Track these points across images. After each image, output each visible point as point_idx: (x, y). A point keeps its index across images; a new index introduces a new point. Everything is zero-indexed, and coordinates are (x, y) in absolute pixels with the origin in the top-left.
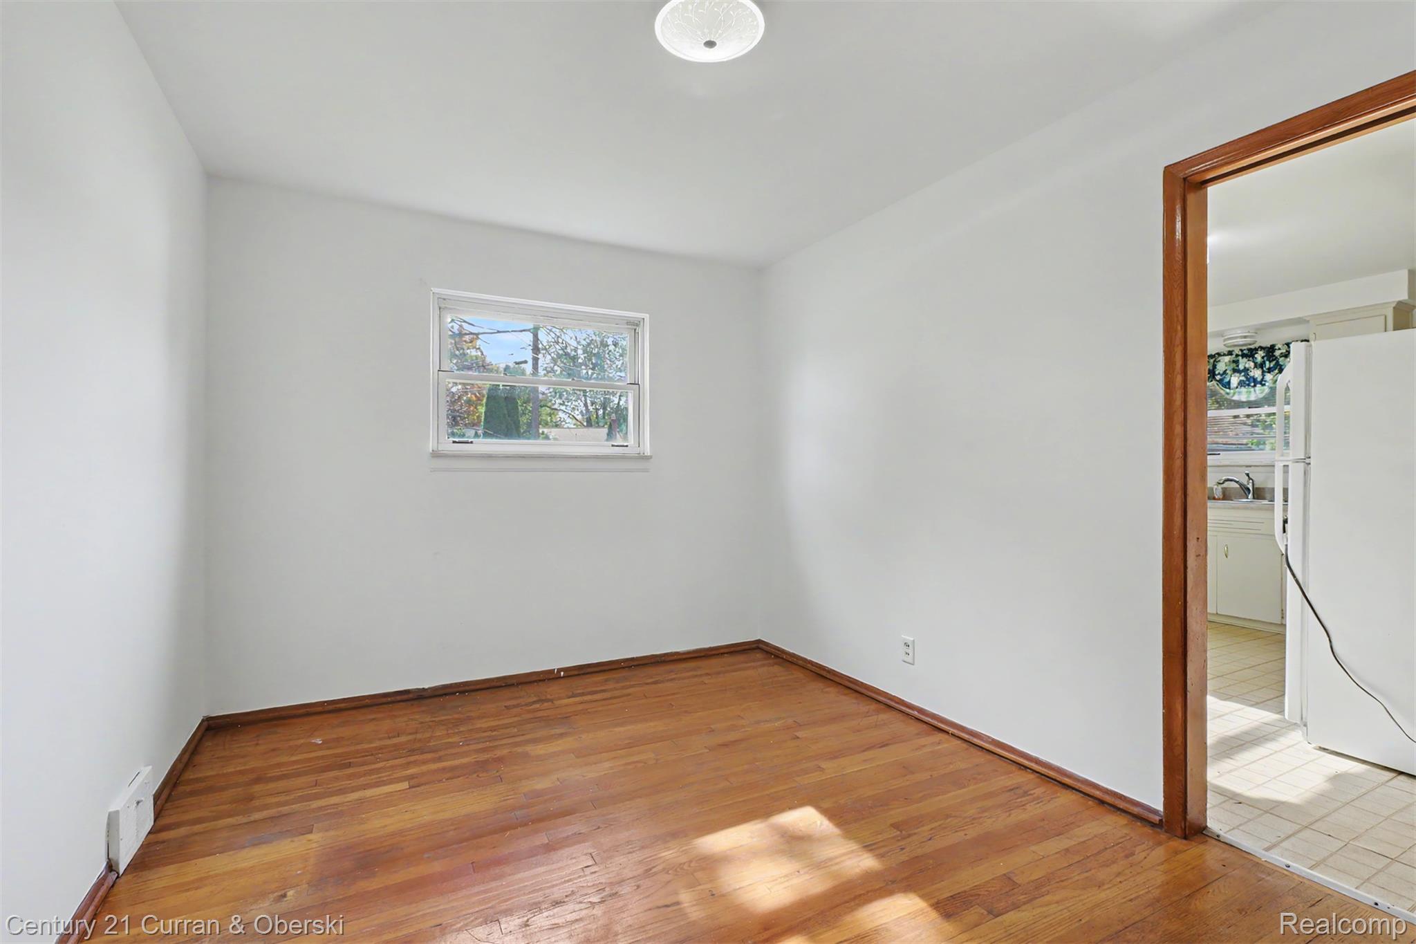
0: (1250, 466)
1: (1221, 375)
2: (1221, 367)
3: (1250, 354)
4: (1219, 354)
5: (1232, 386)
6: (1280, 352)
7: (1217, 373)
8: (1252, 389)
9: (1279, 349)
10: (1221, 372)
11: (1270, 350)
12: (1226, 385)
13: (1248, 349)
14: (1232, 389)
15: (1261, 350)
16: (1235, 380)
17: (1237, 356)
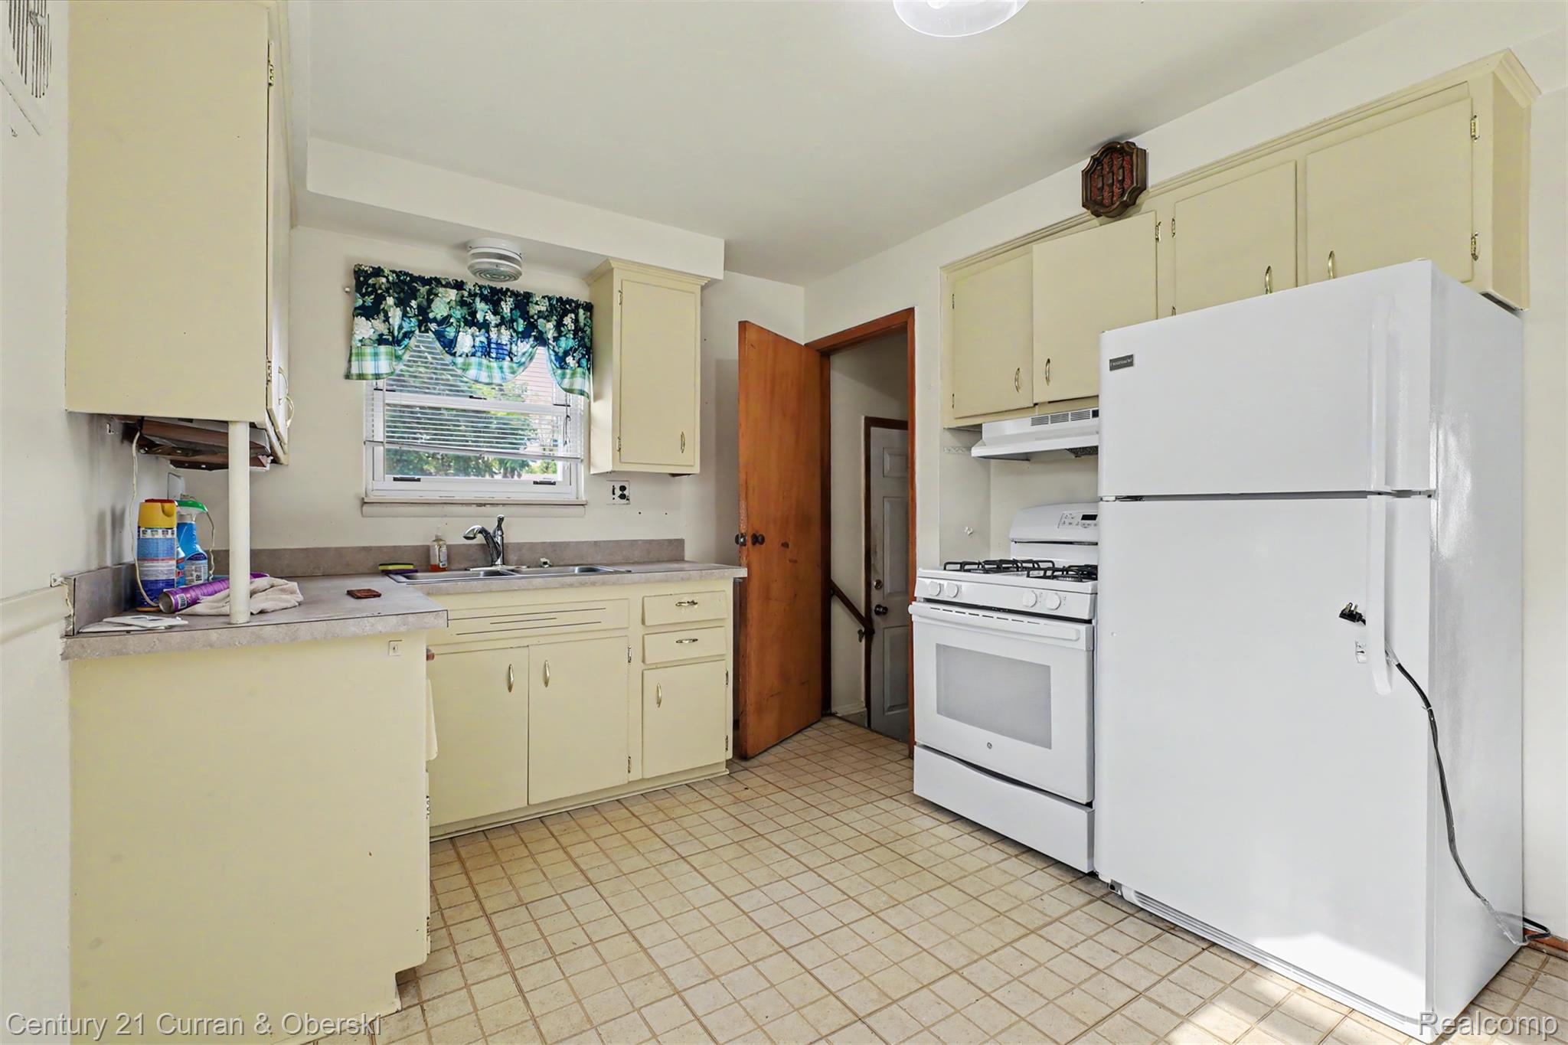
1: (439, 323)
2: (439, 309)
3: (494, 298)
4: (438, 281)
5: (459, 349)
6: (538, 308)
7: (431, 316)
8: (494, 364)
9: (537, 304)
10: (439, 317)
11: (523, 301)
12: (449, 345)
13: (491, 288)
14: (460, 356)
15: (510, 297)
16: (466, 340)
17: (472, 295)
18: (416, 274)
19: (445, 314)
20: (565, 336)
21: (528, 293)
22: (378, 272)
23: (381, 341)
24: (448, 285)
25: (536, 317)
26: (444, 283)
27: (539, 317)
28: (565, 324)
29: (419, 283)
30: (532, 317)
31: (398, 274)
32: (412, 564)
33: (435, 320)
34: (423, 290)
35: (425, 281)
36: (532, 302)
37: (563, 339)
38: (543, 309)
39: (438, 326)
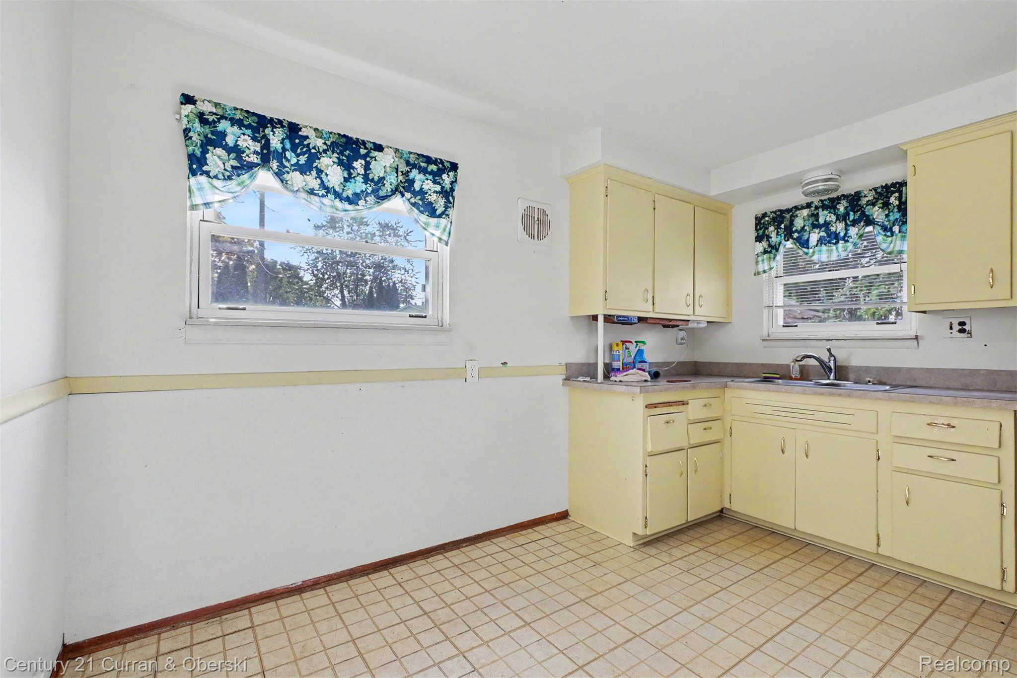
0: (831, 340)
1: (799, 232)
2: (799, 223)
3: (831, 205)
4: (797, 207)
5: (811, 244)
6: (867, 199)
7: (794, 229)
8: (833, 248)
9: (865, 196)
10: (799, 228)
11: (854, 199)
12: (805, 244)
13: (829, 199)
14: (811, 248)
15: (844, 200)
16: (814, 237)
17: (817, 208)
18: (784, 208)
19: (802, 225)
20: (892, 211)
21: (857, 192)
22: (764, 215)
23: (765, 252)
24: (803, 208)
25: (864, 206)
26: (800, 207)
27: (867, 205)
28: (890, 203)
29: (786, 213)
30: (863, 207)
31: (775, 212)
32: (778, 374)
33: (796, 231)
34: (788, 216)
35: (788, 211)
36: (862, 197)
37: (891, 214)
38: (871, 198)
39: (798, 234)
